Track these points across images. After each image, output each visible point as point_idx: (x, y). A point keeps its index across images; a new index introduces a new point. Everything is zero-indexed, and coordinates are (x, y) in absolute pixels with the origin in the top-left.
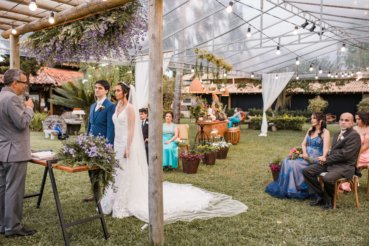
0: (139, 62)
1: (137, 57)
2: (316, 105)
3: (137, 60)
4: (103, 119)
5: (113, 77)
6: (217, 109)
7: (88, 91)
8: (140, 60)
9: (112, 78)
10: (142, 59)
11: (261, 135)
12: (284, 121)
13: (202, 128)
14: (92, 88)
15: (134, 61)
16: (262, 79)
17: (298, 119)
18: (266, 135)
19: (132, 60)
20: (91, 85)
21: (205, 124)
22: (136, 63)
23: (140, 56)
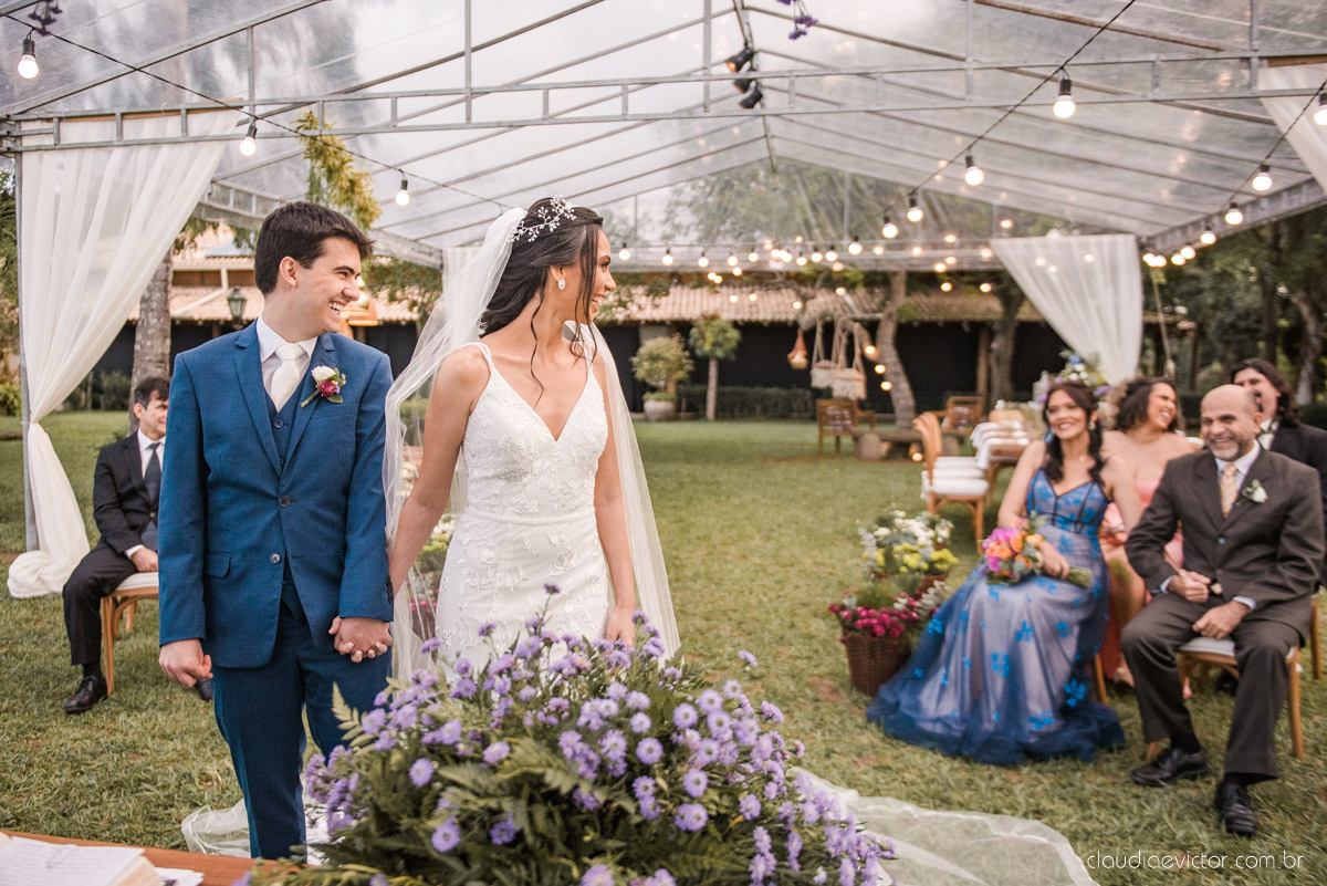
0: (38, 149)
1: (26, 127)
3: (27, 142)
8: (49, 141)
10: (58, 138)
15: (7, 143)
16: (442, 266)
22: (21, 153)
23: (49, 120)
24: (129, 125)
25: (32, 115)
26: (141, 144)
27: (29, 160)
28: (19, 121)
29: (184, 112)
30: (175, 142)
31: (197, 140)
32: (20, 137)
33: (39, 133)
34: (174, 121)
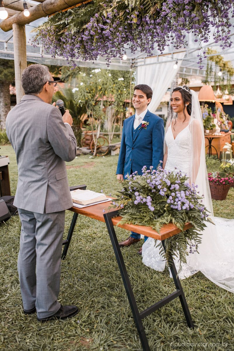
0: (141, 65)
1: (138, 60)
3: (139, 64)
4: (147, 140)
5: (106, 84)
6: (221, 120)
7: (80, 101)
8: (143, 63)
9: (105, 86)
10: (145, 63)
13: (210, 142)
14: (85, 97)
15: (134, 64)
19: (133, 63)
20: (83, 94)
21: (213, 138)
22: (137, 67)
23: (143, 58)
24: (160, 58)
25: (139, 57)
26: (163, 62)
27: (139, 68)
28: (137, 59)
29: (172, 54)
30: (170, 61)
32: (137, 63)
33: (141, 62)
34: (170, 56)
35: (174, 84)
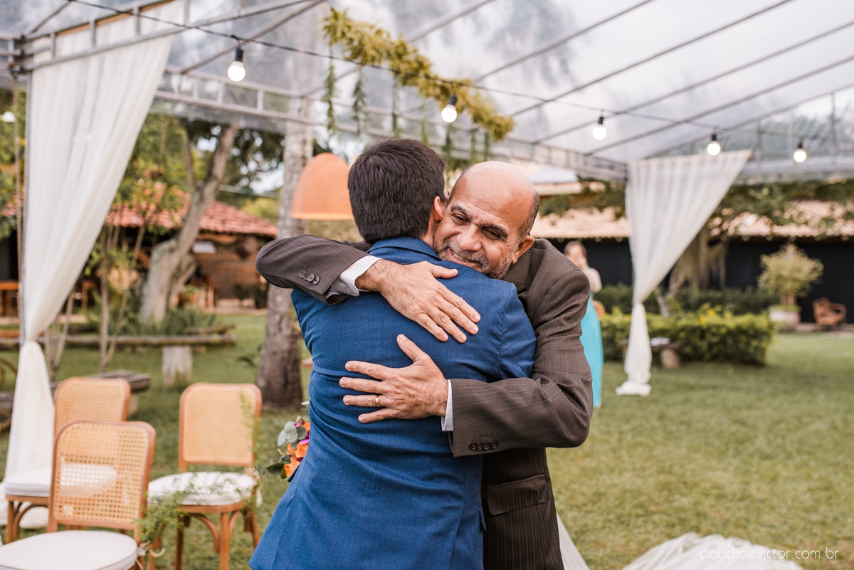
0: (41, 66)
1: (38, 45)
2: (785, 273)
3: (38, 60)
8: (46, 57)
10: (54, 54)
11: (628, 388)
12: (702, 332)
15: (22, 63)
16: (626, 180)
17: (752, 326)
18: (645, 390)
22: (31, 71)
23: (48, 35)
24: (101, 31)
25: (39, 33)
27: (37, 77)
28: (32, 41)
29: (136, 11)
31: (148, 39)
32: (31, 56)
33: (42, 50)
34: (130, 22)
35: (294, 164)
